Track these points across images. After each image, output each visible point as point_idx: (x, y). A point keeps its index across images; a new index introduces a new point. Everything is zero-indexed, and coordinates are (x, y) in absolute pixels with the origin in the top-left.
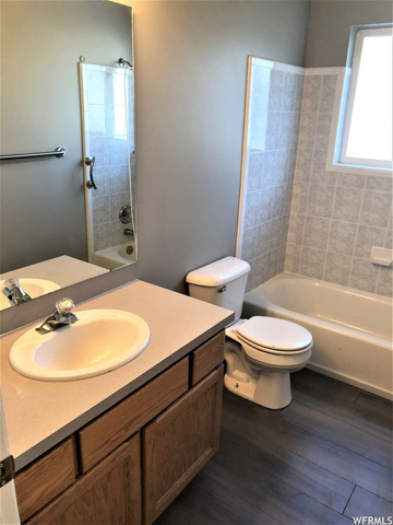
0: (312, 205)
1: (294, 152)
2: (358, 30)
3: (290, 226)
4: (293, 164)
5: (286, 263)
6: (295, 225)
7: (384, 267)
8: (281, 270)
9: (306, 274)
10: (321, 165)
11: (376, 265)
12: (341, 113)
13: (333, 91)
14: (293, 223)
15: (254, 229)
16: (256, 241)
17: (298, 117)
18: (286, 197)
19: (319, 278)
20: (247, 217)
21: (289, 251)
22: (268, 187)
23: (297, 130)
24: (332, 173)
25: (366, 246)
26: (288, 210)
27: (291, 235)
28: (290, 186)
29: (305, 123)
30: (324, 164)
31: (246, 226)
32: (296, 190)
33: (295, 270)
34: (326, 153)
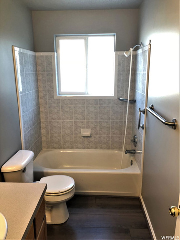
0: (51, 115)
1: (38, 92)
2: (57, 37)
3: (42, 127)
4: (38, 97)
5: (43, 145)
6: (45, 126)
7: (87, 137)
8: (42, 149)
9: (54, 148)
10: (52, 97)
11: (84, 137)
12: (57, 73)
13: (52, 63)
14: (43, 125)
15: (29, 132)
16: (30, 138)
17: (37, 75)
18: (38, 114)
19: (61, 148)
20: (24, 127)
21: (44, 139)
22: (31, 111)
23: (37, 81)
24: (58, 100)
25: (79, 130)
26: (40, 120)
27: (43, 131)
28: (39, 108)
29: (40, 78)
30: (53, 96)
31: (25, 132)
32: (42, 110)
33: (49, 148)
34: (53, 91)
